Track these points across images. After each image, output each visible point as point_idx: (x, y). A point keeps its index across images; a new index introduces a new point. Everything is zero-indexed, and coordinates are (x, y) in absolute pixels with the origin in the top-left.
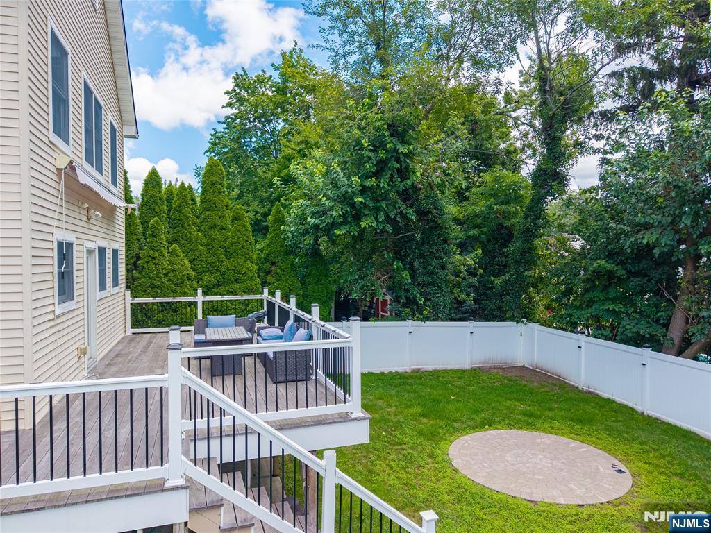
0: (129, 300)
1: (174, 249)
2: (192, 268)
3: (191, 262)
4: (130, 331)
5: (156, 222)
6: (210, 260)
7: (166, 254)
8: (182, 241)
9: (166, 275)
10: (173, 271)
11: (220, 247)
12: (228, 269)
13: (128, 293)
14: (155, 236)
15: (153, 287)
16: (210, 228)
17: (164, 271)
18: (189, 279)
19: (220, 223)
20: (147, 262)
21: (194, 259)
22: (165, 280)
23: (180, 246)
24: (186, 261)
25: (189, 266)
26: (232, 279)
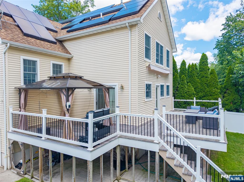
0: (173, 100)
1: (189, 85)
2: (195, 91)
3: (195, 89)
4: (174, 109)
5: (183, 76)
6: (201, 88)
7: (186, 86)
8: (192, 82)
9: (186, 93)
10: (188, 91)
11: (205, 84)
12: (207, 91)
13: (173, 98)
14: (183, 81)
15: (182, 96)
16: (202, 77)
18: (193, 94)
19: (205, 75)
20: (180, 89)
21: (196, 88)
23: (191, 84)
24: (193, 88)
25: (194, 90)
26: (209, 95)
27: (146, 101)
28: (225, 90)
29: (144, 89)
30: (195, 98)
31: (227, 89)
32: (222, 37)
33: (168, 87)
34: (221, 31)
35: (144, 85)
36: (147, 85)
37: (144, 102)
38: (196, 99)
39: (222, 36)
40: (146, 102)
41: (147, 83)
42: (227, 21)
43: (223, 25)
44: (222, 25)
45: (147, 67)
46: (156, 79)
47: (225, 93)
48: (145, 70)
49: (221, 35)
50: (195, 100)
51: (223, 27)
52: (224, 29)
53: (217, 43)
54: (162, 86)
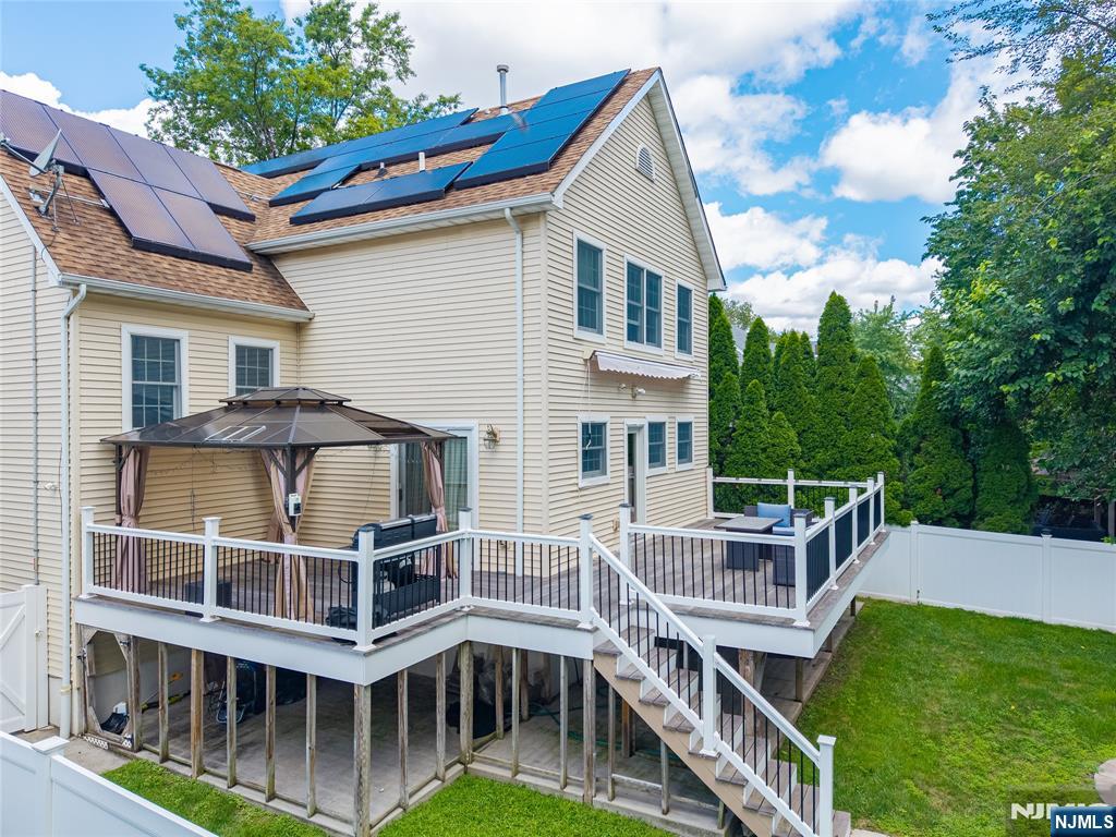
0: (711, 479)
1: (777, 418)
2: (800, 442)
3: (799, 434)
4: (712, 515)
5: (755, 386)
6: (825, 432)
7: (764, 424)
8: (790, 407)
9: (764, 450)
10: (773, 445)
11: (840, 414)
12: (847, 444)
13: (710, 470)
14: (752, 403)
15: (746, 463)
16: (826, 389)
17: (762, 446)
18: (793, 456)
19: (840, 382)
20: (742, 435)
21: (804, 431)
22: (762, 456)
23: (787, 414)
24: (792, 434)
25: (796, 439)
26: (853, 458)
27: (581, 485)
28: (913, 440)
29: (574, 441)
30: (791, 474)
31: (924, 437)
32: (956, 208)
33: (684, 429)
34: (951, 179)
35: (574, 427)
36: (585, 426)
37: (575, 488)
38: (797, 478)
39: (956, 203)
40: (581, 489)
41: (586, 421)
42: (973, 139)
43: (959, 154)
44: (955, 156)
45: (585, 360)
46: (630, 403)
47: (917, 450)
48: (579, 371)
49: (954, 199)
50: (791, 482)
51: (960, 163)
52: (963, 172)
53: (935, 230)
54: (656, 430)
